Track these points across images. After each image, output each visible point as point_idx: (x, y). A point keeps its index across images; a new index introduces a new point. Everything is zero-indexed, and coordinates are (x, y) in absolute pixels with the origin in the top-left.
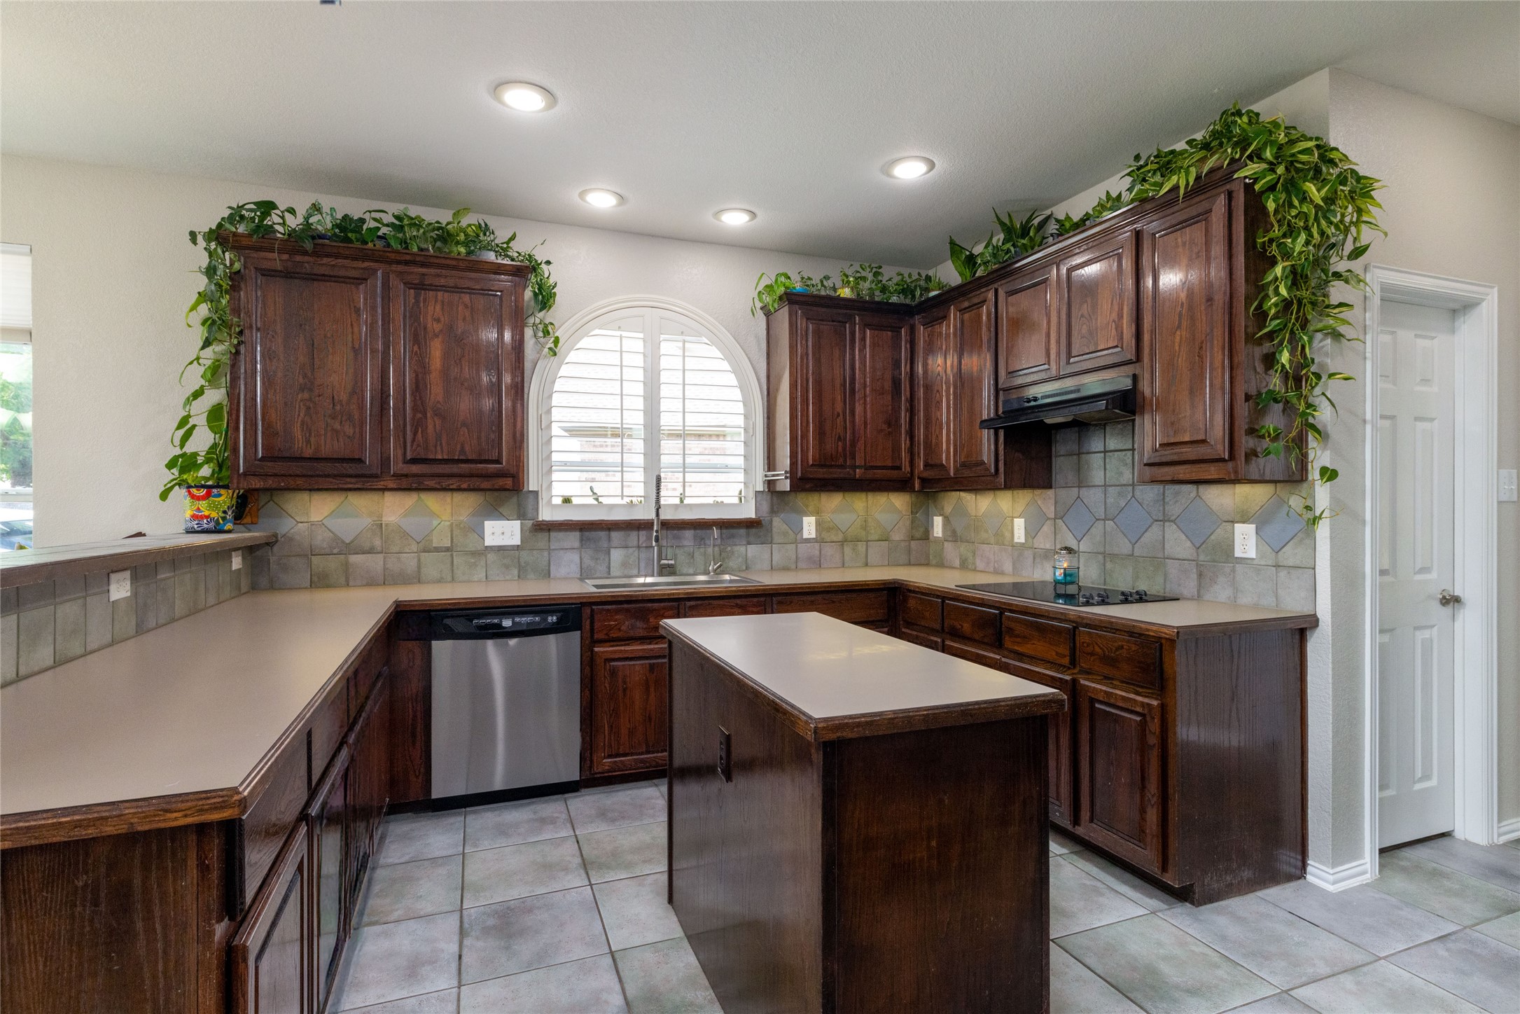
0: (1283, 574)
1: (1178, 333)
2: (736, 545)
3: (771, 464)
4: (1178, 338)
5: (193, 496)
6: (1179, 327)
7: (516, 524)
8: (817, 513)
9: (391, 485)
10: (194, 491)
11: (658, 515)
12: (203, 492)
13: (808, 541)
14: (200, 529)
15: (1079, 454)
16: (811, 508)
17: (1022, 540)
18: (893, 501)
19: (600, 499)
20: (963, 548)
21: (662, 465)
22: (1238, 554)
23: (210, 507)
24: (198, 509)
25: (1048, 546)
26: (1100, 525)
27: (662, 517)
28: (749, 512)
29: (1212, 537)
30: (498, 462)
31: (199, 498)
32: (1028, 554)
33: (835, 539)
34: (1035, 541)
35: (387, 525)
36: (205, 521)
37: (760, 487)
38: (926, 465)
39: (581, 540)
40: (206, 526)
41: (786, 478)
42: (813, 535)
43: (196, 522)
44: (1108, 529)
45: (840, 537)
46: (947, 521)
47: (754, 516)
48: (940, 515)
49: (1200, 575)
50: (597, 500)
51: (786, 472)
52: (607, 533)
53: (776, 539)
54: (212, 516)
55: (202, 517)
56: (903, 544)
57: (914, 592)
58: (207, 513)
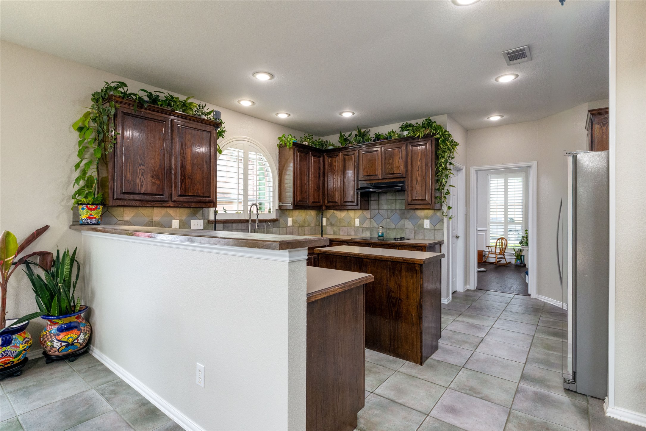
0: (436, 231)
1: (418, 172)
2: (270, 228)
3: (281, 199)
4: (418, 173)
5: (89, 209)
6: (418, 170)
7: (202, 221)
8: (292, 217)
9: (172, 205)
10: (90, 206)
11: (257, 218)
12: (94, 207)
13: (290, 226)
14: (91, 223)
15: (378, 200)
16: (290, 215)
17: (359, 225)
18: (312, 213)
19: (227, 212)
20: (335, 228)
21: (249, 199)
22: (425, 227)
23: (96, 214)
24: (91, 214)
25: (368, 227)
26: (385, 220)
27: (259, 218)
28: (273, 216)
29: (418, 223)
30: (209, 197)
31: (91, 210)
32: (361, 229)
33: (296, 226)
34: (363, 225)
35: (155, 221)
36: (94, 220)
37: (277, 208)
38: (329, 202)
39: (223, 227)
40: (94, 222)
41: (291, 205)
42: (291, 225)
43: (90, 220)
44: (388, 221)
45: (298, 225)
46: (328, 220)
47: (275, 218)
48: (325, 218)
49: (415, 233)
50: (225, 212)
51: (291, 203)
52: (231, 224)
53: (281, 226)
54: (97, 217)
55: (93, 218)
56: (314, 227)
57: (334, 241)
58: (95, 216)
